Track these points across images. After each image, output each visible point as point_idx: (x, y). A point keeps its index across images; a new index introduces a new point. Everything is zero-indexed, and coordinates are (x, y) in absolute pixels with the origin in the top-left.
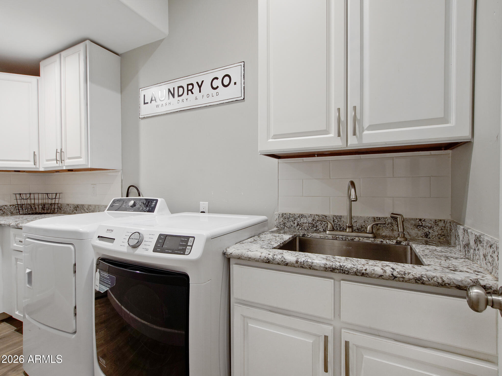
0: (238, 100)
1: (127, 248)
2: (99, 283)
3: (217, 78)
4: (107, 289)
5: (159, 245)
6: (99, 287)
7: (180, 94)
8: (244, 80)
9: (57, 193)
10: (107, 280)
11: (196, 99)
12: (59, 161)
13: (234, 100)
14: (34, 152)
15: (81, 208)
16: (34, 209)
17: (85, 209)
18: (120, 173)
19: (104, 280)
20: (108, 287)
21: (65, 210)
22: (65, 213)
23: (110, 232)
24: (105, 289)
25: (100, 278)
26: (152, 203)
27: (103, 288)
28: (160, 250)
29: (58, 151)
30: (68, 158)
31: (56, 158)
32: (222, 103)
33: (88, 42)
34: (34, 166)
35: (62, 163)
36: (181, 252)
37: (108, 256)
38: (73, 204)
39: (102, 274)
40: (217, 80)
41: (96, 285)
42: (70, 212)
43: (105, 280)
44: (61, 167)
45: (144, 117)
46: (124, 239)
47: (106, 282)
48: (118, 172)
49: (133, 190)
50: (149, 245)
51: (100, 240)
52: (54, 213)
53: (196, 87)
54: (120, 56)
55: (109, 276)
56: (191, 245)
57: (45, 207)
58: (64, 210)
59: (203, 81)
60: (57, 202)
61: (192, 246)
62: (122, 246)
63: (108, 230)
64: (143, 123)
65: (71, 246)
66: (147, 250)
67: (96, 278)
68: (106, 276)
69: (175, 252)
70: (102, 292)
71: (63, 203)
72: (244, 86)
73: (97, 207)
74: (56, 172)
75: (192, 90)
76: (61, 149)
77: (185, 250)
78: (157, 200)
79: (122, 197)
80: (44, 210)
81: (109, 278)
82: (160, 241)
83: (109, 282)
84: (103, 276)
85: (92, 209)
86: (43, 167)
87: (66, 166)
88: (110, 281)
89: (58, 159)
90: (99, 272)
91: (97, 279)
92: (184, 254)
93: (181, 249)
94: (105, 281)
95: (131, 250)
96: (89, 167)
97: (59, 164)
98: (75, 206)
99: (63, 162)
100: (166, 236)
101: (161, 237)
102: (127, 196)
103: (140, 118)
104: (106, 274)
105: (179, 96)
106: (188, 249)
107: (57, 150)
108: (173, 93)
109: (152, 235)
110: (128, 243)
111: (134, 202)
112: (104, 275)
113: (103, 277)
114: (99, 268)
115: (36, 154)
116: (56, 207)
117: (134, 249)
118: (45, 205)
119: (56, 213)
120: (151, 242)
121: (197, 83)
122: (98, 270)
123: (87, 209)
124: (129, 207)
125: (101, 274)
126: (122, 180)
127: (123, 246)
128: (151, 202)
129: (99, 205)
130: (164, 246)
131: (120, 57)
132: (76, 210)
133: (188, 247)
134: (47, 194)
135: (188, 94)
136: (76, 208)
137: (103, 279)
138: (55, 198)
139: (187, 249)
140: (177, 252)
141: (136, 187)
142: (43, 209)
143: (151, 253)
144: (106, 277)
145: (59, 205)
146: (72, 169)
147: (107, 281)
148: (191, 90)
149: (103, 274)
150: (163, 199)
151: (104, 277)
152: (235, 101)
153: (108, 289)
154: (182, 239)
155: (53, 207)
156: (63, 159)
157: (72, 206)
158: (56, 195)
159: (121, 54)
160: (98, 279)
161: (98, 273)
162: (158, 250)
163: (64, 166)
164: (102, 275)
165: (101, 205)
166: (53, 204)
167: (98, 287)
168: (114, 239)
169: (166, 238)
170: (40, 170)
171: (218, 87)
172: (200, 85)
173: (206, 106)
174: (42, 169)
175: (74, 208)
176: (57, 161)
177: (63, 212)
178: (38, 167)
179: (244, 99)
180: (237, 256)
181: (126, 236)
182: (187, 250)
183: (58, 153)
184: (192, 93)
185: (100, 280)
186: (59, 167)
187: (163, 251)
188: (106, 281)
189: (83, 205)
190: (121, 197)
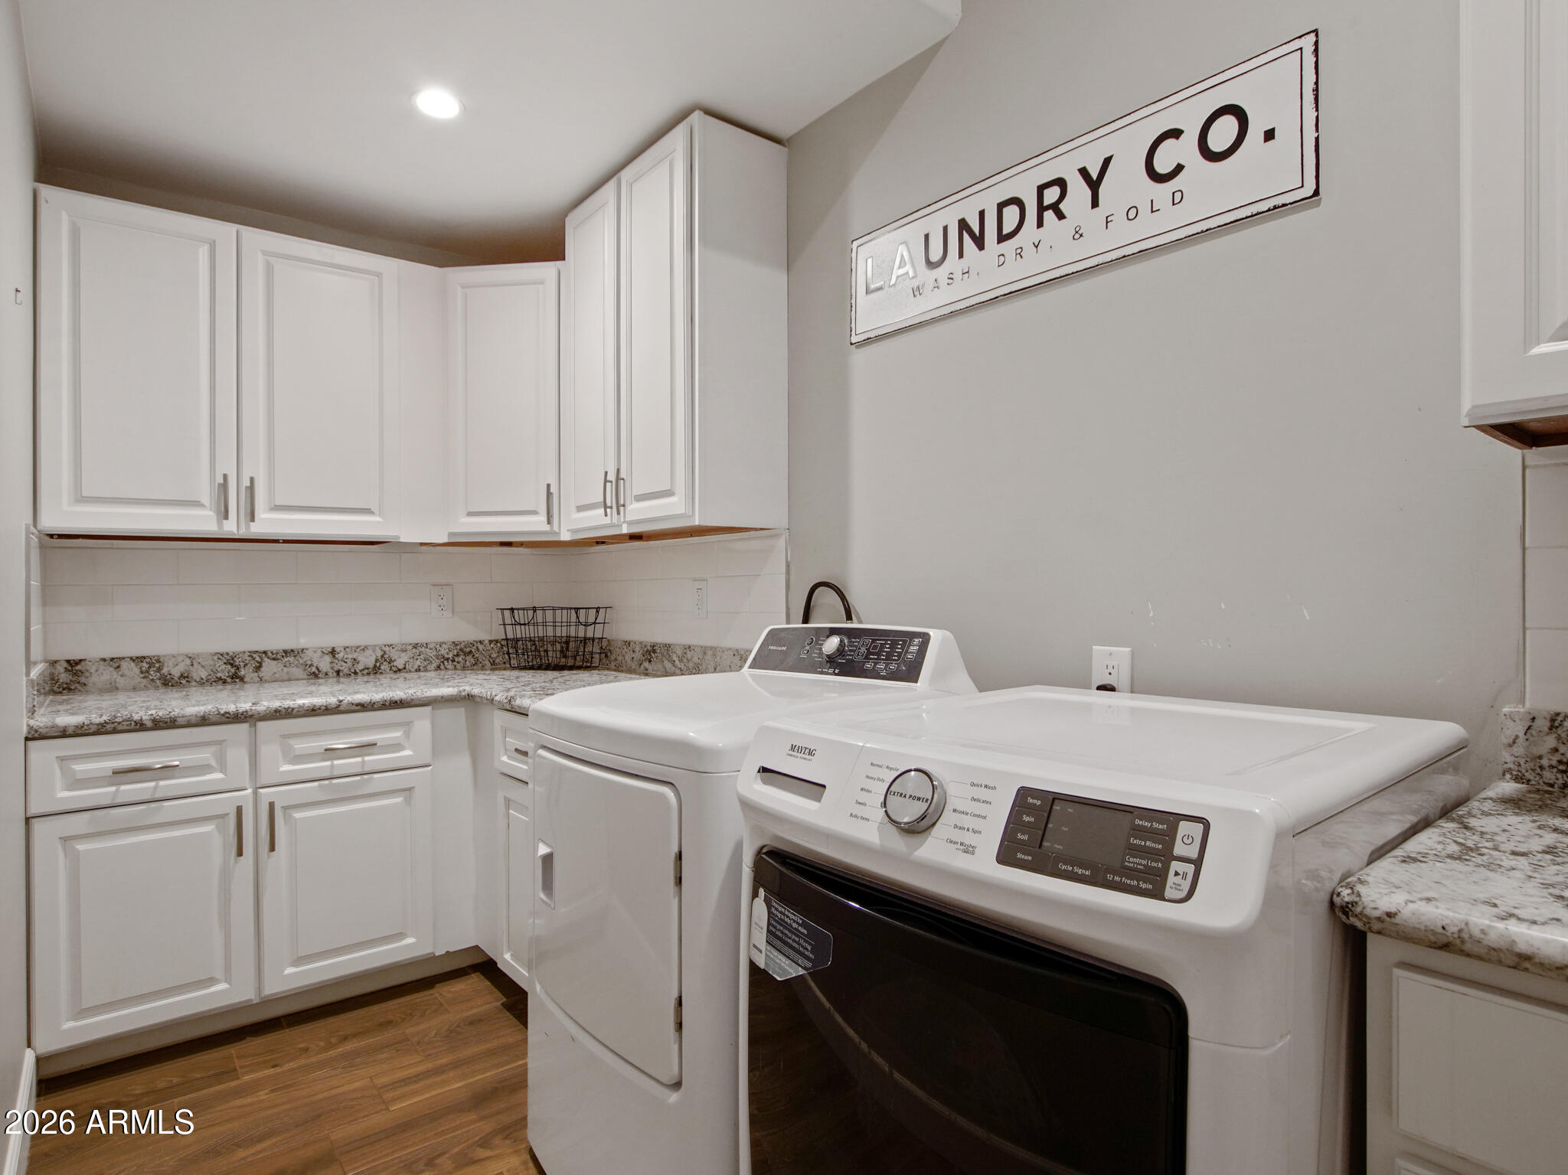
0: (1284, 205)
1: (878, 830)
2: (767, 941)
3: (1176, 133)
4: (796, 972)
5: (1025, 837)
6: (766, 954)
7: (1006, 230)
8: (1317, 110)
9: (599, 608)
10: (797, 939)
11: (1078, 234)
12: (611, 507)
13: (1263, 206)
14: (549, 486)
15: (663, 655)
16: (542, 653)
17: (675, 658)
18: (781, 543)
19: (786, 935)
20: (802, 967)
21: (620, 658)
22: (622, 668)
23: (802, 755)
24: (791, 971)
25: (769, 924)
26: (908, 648)
27: (782, 964)
28: (1030, 858)
29: (608, 478)
30: (635, 496)
31: (602, 499)
32: (1202, 232)
33: (697, 117)
34: (547, 528)
35: (618, 513)
36: (1143, 886)
37: (798, 846)
38: (641, 643)
39: (777, 909)
40: (1177, 138)
41: (754, 946)
42: (633, 667)
43: (790, 938)
44: (617, 525)
45: (868, 339)
46: (862, 789)
47: (797, 946)
48: (777, 536)
49: (826, 599)
50: (974, 832)
51: (765, 782)
52: (589, 667)
53: (1078, 190)
54: (787, 144)
55: (804, 925)
56: (1193, 852)
57: (567, 648)
58: (616, 659)
59: (1107, 161)
60: (598, 635)
61: (1198, 863)
62: (856, 816)
63: (793, 748)
64: (860, 359)
65: (666, 791)
66: (969, 850)
67: (755, 919)
68: (794, 921)
69: (1110, 877)
70: (779, 979)
71: (614, 637)
72: (1317, 139)
73: (710, 653)
74: (597, 543)
75: (1062, 206)
76: (618, 470)
77: (1163, 874)
78: (925, 638)
79: (788, 622)
80: (565, 657)
81: (806, 932)
82: (1026, 818)
83: (807, 949)
84: (781, 919)
85: (695, 659)
86: (568, 531)
87: (630, 523)
88: (810, 944)
89: (609, 503)
90: (767, 901)
91: (756, 924)
92: (1157, 894)
93: (1140, 871)
94: (790, 941)
95: (898, 842)
96: (697, 523)
97: (612, 518)
98: (645, 649)
99: (622, 508)
100: (1054, 799)
101: (1030, 800)
102: (806, 620)
103: (851, 344)
104: (795, 915)
105: (1002, 238)
106: (1177, 874)
107: (606, 473)
108: (976, 230)
109: (986, 786)
110: (886, 812)
111: (841, 641)
112: (787, 917)
113: (781, 922)
114: (764, 887)
115: (551, 491)
116: (597, 649)
117: (913, 840)
118: (567, 643)
119: (595, 668)
120: (985, 818)
121: (1084, 172)
122: (762, 892)
123: (681, 661)
124: (822, 658)
125: (773, 910)
126: (788, 566)
127: (862, 818)
128: (905, 642)
129: (716, 648)
130: (1046, 844)
131: (787, 149)
132: (650, 661)
133: (1175, 866)
134: (575, 609)
135: (1040, 224)
136: (650, 654)
137: (782, 932)
138: (595, 623)
139: (1172, 873)
140: (1117, 879)
141: (838, 589)
142: (564, 654)
143: (985, 863)
144: (795, 925)
145: (605, 643)
146: (642, 532)
147: (799, 944)
148: (1055, 207)
149: (784, 914)
150: (947, 633)
151: (786, 923)
152: (1269, 210)
153: (801, 972)
154: (1138, 822)
155: (589, 648)
156: (622, 503)
157: (637, 649)
158: (598, 612)
159: (789, 140)
160: (762, 928)
161: (760, 904)
162: (1020, 855)
163: (624, 522)
164: (779, 915)
165: (721, 648)
166: (589, 639)
167: (764, 953)
168: (824, 786)
169: (1055, 807)
170: (562, 539)
171: (1179, 168)
172: (1095, 178)
173: (1124, 257)
174: (565, 536)
175: (644, 656)
176: (606, 507)
177: (613, 664)
178: (557, 531)
179: (1316, 193)
180: (1434, 933)
181: (872, 778)
182: (1171, 879)
183: (608, 484)
184: (1061, 216)
185: (768, 931)
186: (612, 526)
187: (1042, 865)
188: (794, 941)
189: (668, 646)
190: (785, 622)
